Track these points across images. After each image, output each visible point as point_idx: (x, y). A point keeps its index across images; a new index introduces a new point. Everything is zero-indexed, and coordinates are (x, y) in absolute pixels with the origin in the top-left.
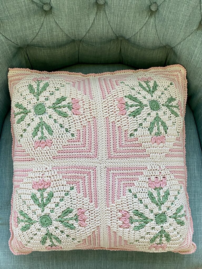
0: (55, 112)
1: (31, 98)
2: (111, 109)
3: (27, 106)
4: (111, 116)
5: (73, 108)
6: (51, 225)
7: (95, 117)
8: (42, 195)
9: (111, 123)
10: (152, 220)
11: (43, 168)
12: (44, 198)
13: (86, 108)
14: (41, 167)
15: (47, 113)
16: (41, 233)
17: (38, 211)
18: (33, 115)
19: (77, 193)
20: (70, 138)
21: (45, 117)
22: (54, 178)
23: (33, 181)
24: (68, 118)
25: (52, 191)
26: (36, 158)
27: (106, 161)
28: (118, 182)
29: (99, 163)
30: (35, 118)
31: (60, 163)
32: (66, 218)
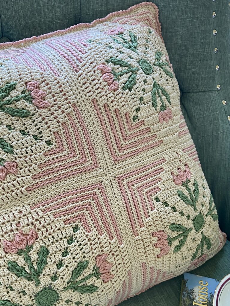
0: (5, 113)
2: (95, 85)
4: (99, 95)
5: (33, 99)
6: (58, 300)
7: (75, 104)
8: (28, 259)
9: (102, 107)
10: (191, 229)
11: (14, 212)
12: (34, 263)
13: (56, 94)
14: (9, 212)
17: (30, 287)
19: (86, 234)
20: (46, 150)
22: (40, 223)
24: (31, 117)
25: (44, 245)
27: (112, 168)
28: (139, 193)
29: (104, 175)
31: (42, 196)
32: (80, 279)
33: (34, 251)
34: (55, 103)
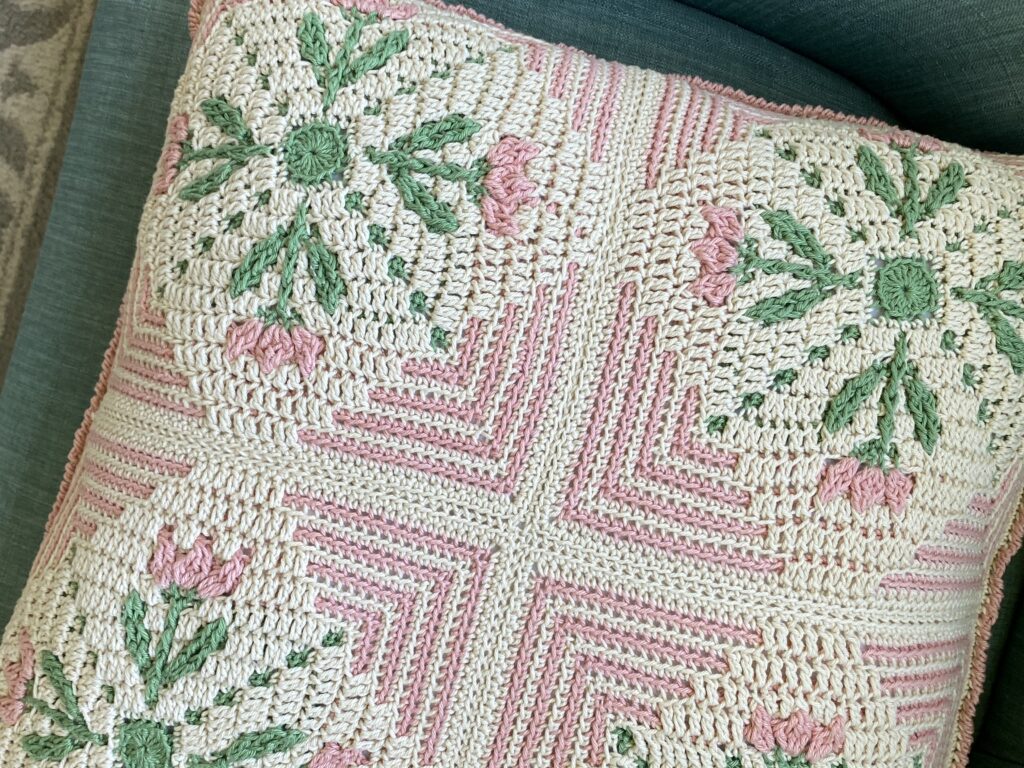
0: (866, 367)
1: (978, 259)
2: (798, 672)
3: (941, 226)
4: (763, 664)
5: (862, 466)
6: (289, 177)
7: (781, 571)
8: (454, 173)
9: (723, 650)
10: (152, 704)
11: (593, 219)
12: (433, 180)
13: (842, 538)
14: (601, 208)
15: (877, 322)
16: (261, 113)
17: (378, 131)
18: (884, 242)
19: (407, 356)
20: (705, 404)
21: (855, 305)
22: (522, 260)
23: (540, 146)
24: (815, 427)
25: (459, 232)
26: (654, 194)
27: (528, 557)
28: (398, 592)
29: (529, 518)
30: (867, 250)
31: (588, 312)
32: (299, 262)
33: (460, 200)
34: (817, 518)
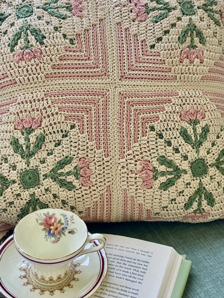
0: (36, 154)
1: (11, 193)
2: (32, 71)
3: (24, 200)
4: (43, 70)
5: (31, 127)
6: (204, 160)
7: (45, 95)
8: (163, 174)
9: (54, 71)
11: (121, 172)
12: (167, 170)
13: (32, 107)
14: (120, 176)
15: (36, 167)
16: (217, 175)
17: (186, 179)
18: (39, 190)
19: (159, 121)
20: (78, 131)
21: (44, 170)
23: (141, 188)
24: (46, 134)
25: (157, 158)
26: (107, 184)
27: (112, 80)
28: (141, 62)
29: (114, 89)
30: (44, 186)
31: (115, 147)
32: (194, 138)
33: (159, 167)
34: (40, 111)
